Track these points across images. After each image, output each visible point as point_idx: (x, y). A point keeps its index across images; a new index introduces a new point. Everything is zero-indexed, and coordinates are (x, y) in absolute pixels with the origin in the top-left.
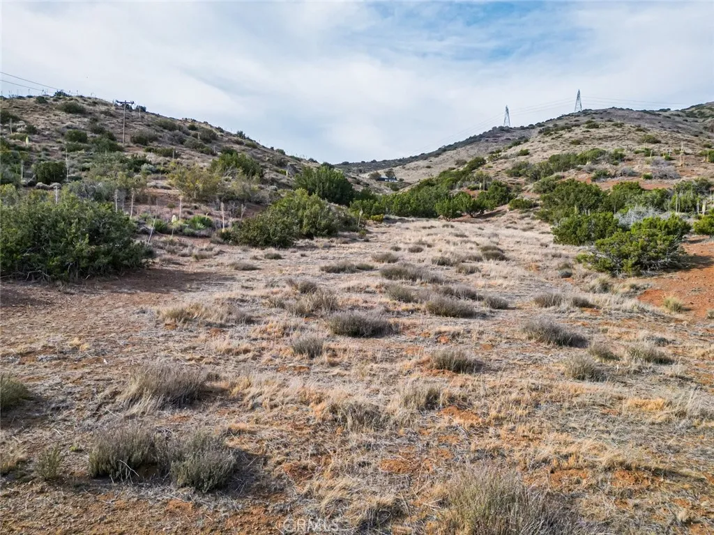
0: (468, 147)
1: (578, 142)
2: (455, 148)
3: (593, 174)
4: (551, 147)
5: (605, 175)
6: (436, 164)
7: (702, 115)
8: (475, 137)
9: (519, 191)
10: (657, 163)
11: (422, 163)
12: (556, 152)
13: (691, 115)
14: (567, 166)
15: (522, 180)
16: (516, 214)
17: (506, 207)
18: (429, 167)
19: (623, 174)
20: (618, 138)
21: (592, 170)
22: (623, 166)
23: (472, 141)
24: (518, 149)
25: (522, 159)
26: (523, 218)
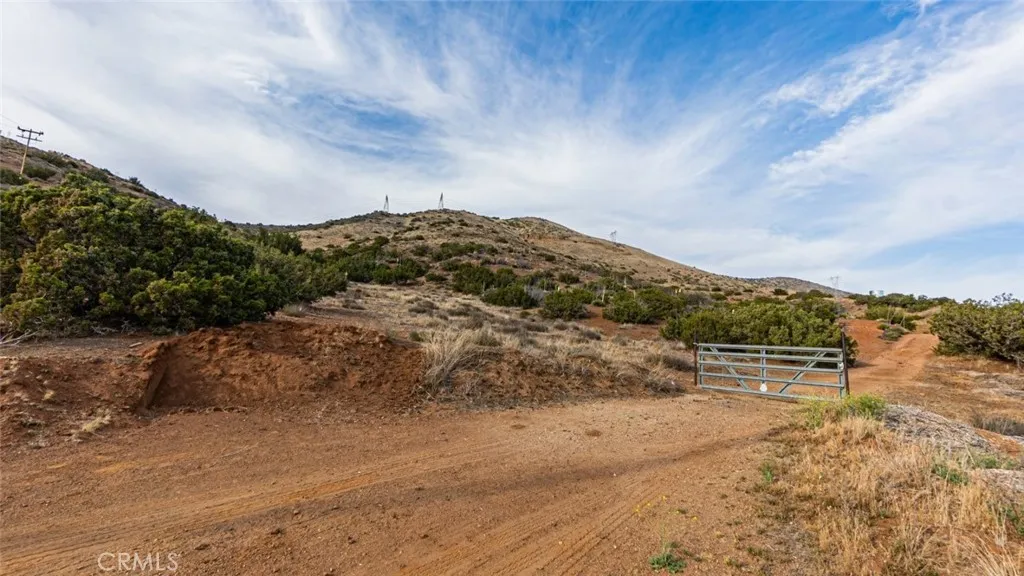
0: (355, 224)
1: (457, 235)
2: (342, 224)
3: (481, 261)
4: (439, 236)
5: (488, 262)
6: (326, 235)
7: (518, 226)
8: (359, 216)
9: (428, 267)
10: (518, 258)
11: (312, 232)
12: (445, 241)
13: (511, 224)
14: (461, 253)
15: (425, 259)
16: (433, 285)
17: (423, 279)
18: (319, 237)
19: (500, 263)
20: (482, 236)
21: (479, 258)
22: (498, 258)
23: (357, 219)
24: (413, 234)
25: (420, 243)
26: (439, 288)
